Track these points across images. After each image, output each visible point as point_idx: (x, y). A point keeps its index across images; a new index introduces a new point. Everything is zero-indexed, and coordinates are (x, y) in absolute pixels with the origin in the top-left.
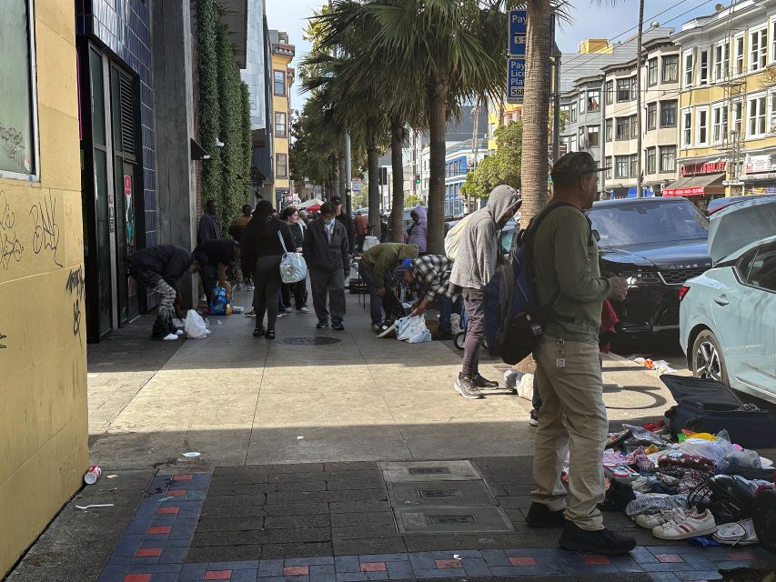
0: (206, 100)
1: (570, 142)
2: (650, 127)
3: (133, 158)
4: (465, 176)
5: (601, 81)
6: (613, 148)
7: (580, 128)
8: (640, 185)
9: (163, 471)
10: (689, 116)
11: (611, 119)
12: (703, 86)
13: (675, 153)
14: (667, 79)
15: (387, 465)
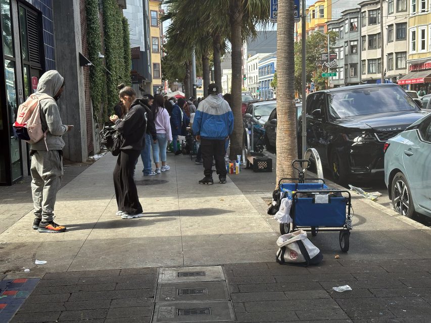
0: (91, 28)
1: (340, 51)
2: (389, 41)
3: (39, 65)
4: (273, 75)
5: (358, 12)
6: (366, 55)
7: (345, 42)
8: (383, 77)
9: (9, 277)
10: (414, 33)
11: (365, 36)
12: (423, 13)
13: (406, 57)
14: (400, 10)
15: (164, 270)
